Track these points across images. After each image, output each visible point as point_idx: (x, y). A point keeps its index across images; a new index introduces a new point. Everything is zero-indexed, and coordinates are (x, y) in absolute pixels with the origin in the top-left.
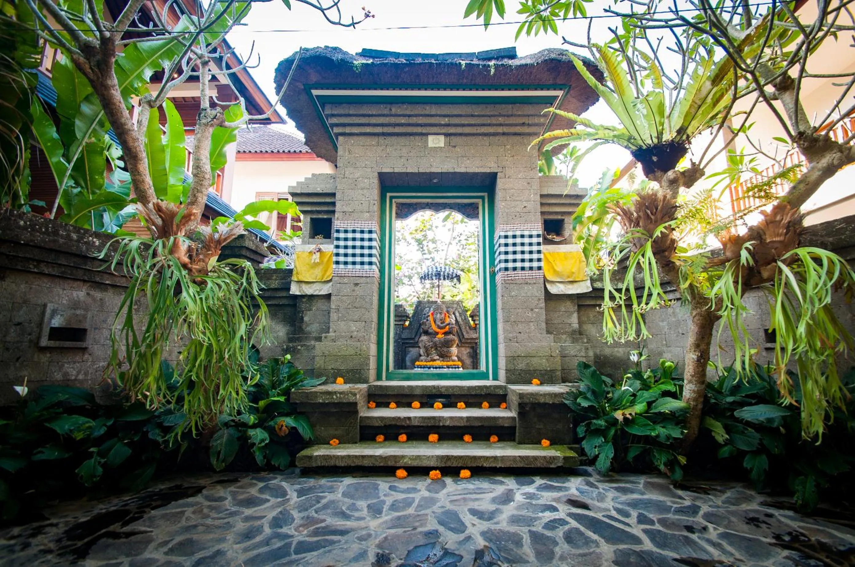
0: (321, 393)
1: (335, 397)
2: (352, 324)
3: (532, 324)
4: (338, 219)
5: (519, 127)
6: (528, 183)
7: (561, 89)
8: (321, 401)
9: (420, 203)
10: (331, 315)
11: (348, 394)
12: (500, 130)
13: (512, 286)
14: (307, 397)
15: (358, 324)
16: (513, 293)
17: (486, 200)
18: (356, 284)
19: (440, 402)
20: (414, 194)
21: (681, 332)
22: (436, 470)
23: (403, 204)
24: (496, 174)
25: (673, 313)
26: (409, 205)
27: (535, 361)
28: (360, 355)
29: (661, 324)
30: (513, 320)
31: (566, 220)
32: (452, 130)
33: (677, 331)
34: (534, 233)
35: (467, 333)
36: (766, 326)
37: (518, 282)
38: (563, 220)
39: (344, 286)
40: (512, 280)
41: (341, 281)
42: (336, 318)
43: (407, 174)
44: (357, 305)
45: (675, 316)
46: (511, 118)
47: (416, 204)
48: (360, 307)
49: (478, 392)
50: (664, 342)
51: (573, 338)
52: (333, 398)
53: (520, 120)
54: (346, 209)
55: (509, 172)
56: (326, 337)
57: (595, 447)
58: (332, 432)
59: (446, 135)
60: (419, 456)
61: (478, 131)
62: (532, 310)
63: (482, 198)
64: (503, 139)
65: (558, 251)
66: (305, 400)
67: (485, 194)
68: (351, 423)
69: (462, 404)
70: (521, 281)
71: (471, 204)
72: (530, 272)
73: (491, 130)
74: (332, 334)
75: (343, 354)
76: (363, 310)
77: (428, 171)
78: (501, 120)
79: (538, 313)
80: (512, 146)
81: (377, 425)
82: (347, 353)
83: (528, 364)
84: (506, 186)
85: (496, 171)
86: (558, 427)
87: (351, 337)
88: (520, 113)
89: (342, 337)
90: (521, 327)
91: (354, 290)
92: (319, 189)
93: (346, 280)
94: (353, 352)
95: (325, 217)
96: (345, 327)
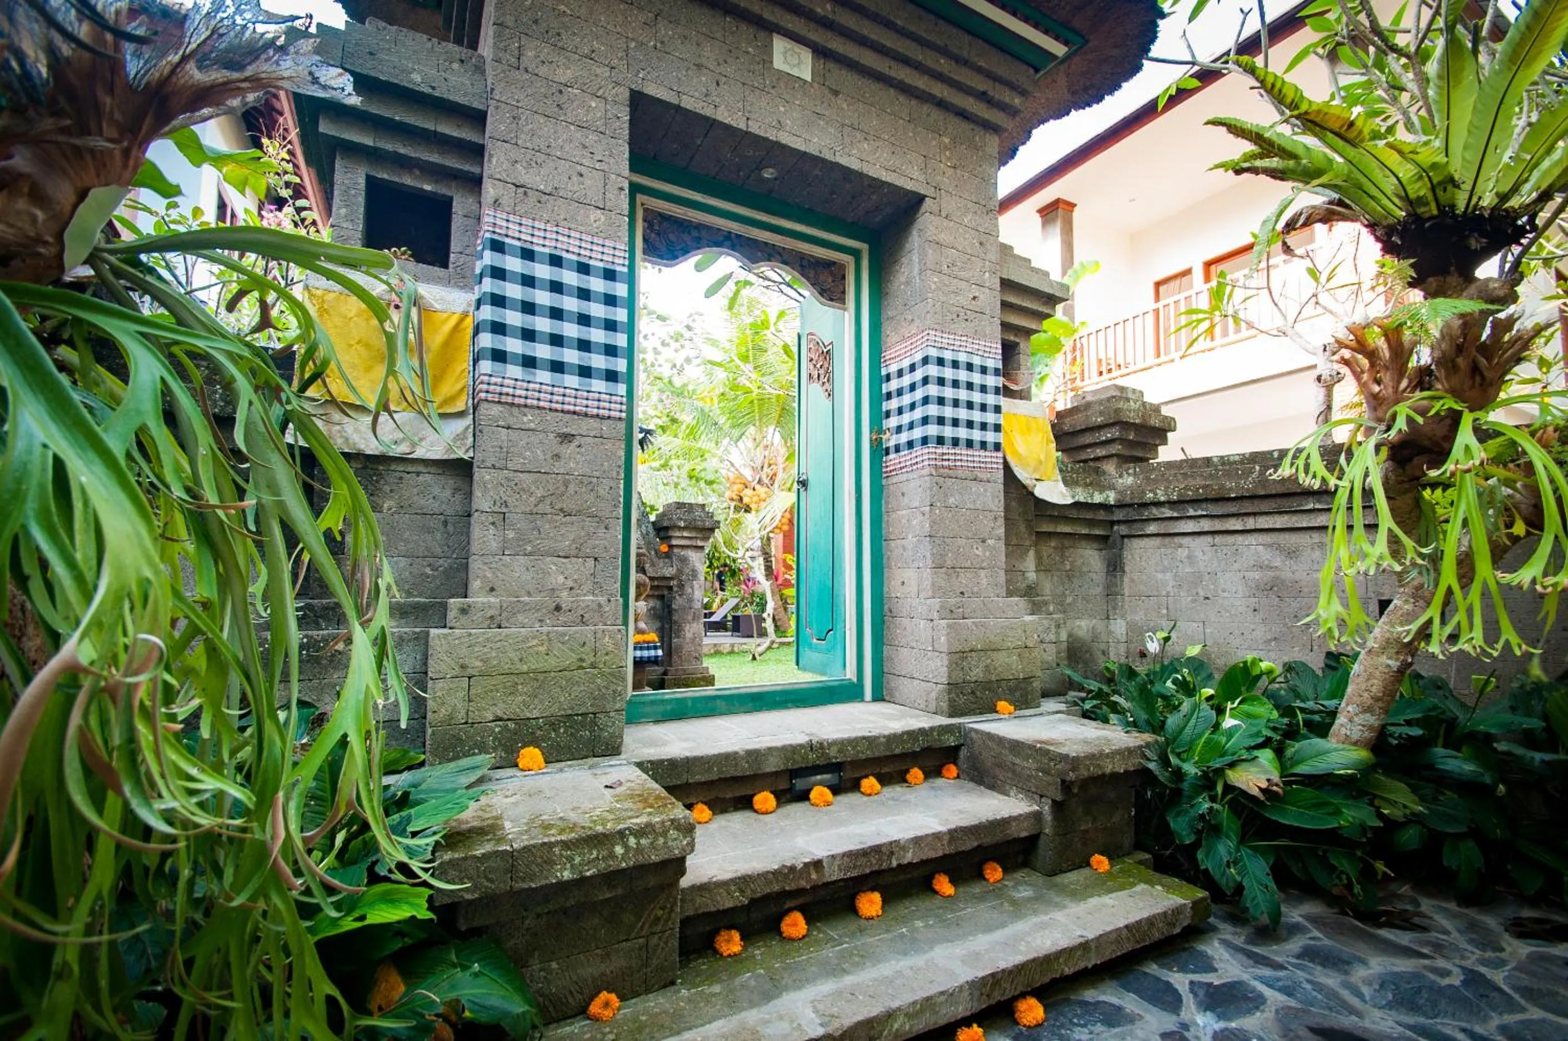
0: (566, 845)
1: (619, 850)
2: (551, 564)
3: (982, 573)
4: (496, 203)
5: (971, 100)
6: (981, 244)
7: (1066, 43)
8: (567, 875)
9: (708, 228)
10: (476, 532)
11: (665, 833)
12: (939, 90)
13: (949, 482)
14: (512, 869)
15: (572, 566)
16: (952, 500)
17: (865, 263)
18: (567, 438)
19: (820, 783)
20: (698, 197)
21: (1202, 593)
22: (969, 1025)
23: (664, 218)
24: (920, 199)
25: (1189, 557)
26: (682, 225)
27: (1001, 659)
28: (593, 666)
29: (1160, 576)
30: (949, 563)
31: (1022, 345)
32: (836, 44)
33: (1194, 591)
34: (991, 364)
35: (653, 565)
36: (1382, 594)
37: (960, 473)
38: (1018, 344)
39: (524, 439)
40: (949, 468)
41: (511, 421)
42: (494, 545)
43: (711, 124)
44: (568, 505)
45: (1191, 564)
46: (965, 70)
47: (700, 227)
48: (579, 513)
49: (908, 747)
50: (1165, 611)
51: (1034, 603)
52: (612, 855)
53: (980, 83)
54: (524, 176)
55: (949, 204)
56: (464, 611)
57: (1229, 867)
58: (590, 969)
59: (820, 52)
60: (928, 999)
61: (893, 73)
62: (984, 541)
63: (856, 253)
64: (936, 115)
65: (1015, 411)
66: (502, 885)
67: (864, 247)
68: (658, 919)
69: (872, 780)
70: (968, 474)
71: (829, 264)
72: (982, 453)
73: (921, 82)
74: (478, 599)
75: (541, 665)
76: (590, 524)
77: (772, 135)
78: (943, 65)
79: (994, 548)
80: (953, 140)
81: (729, 904)
82: (552, 662)
83: (987, 666)
84: (942, 237)
85: (922, 192)
86: (1114, 820)
87: (558, 608)
88: (982, 63)
89: (525, 608)
90: (964, 579)
91: (557, 456)
92: (417, 78)
93: (529, 419)
94: (570, 659)
95: (427, 187)
96: (527, 576)
